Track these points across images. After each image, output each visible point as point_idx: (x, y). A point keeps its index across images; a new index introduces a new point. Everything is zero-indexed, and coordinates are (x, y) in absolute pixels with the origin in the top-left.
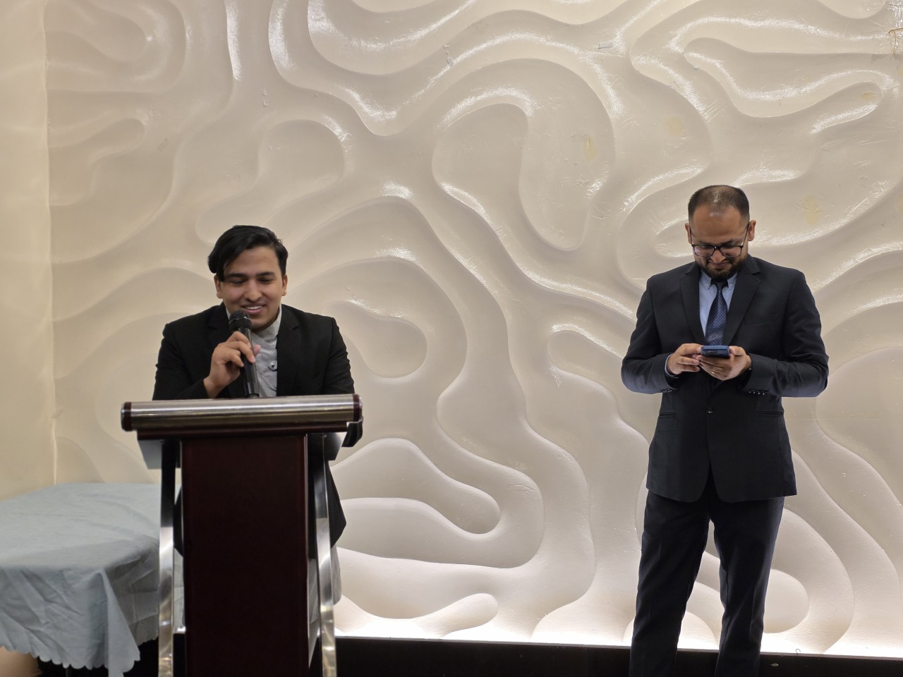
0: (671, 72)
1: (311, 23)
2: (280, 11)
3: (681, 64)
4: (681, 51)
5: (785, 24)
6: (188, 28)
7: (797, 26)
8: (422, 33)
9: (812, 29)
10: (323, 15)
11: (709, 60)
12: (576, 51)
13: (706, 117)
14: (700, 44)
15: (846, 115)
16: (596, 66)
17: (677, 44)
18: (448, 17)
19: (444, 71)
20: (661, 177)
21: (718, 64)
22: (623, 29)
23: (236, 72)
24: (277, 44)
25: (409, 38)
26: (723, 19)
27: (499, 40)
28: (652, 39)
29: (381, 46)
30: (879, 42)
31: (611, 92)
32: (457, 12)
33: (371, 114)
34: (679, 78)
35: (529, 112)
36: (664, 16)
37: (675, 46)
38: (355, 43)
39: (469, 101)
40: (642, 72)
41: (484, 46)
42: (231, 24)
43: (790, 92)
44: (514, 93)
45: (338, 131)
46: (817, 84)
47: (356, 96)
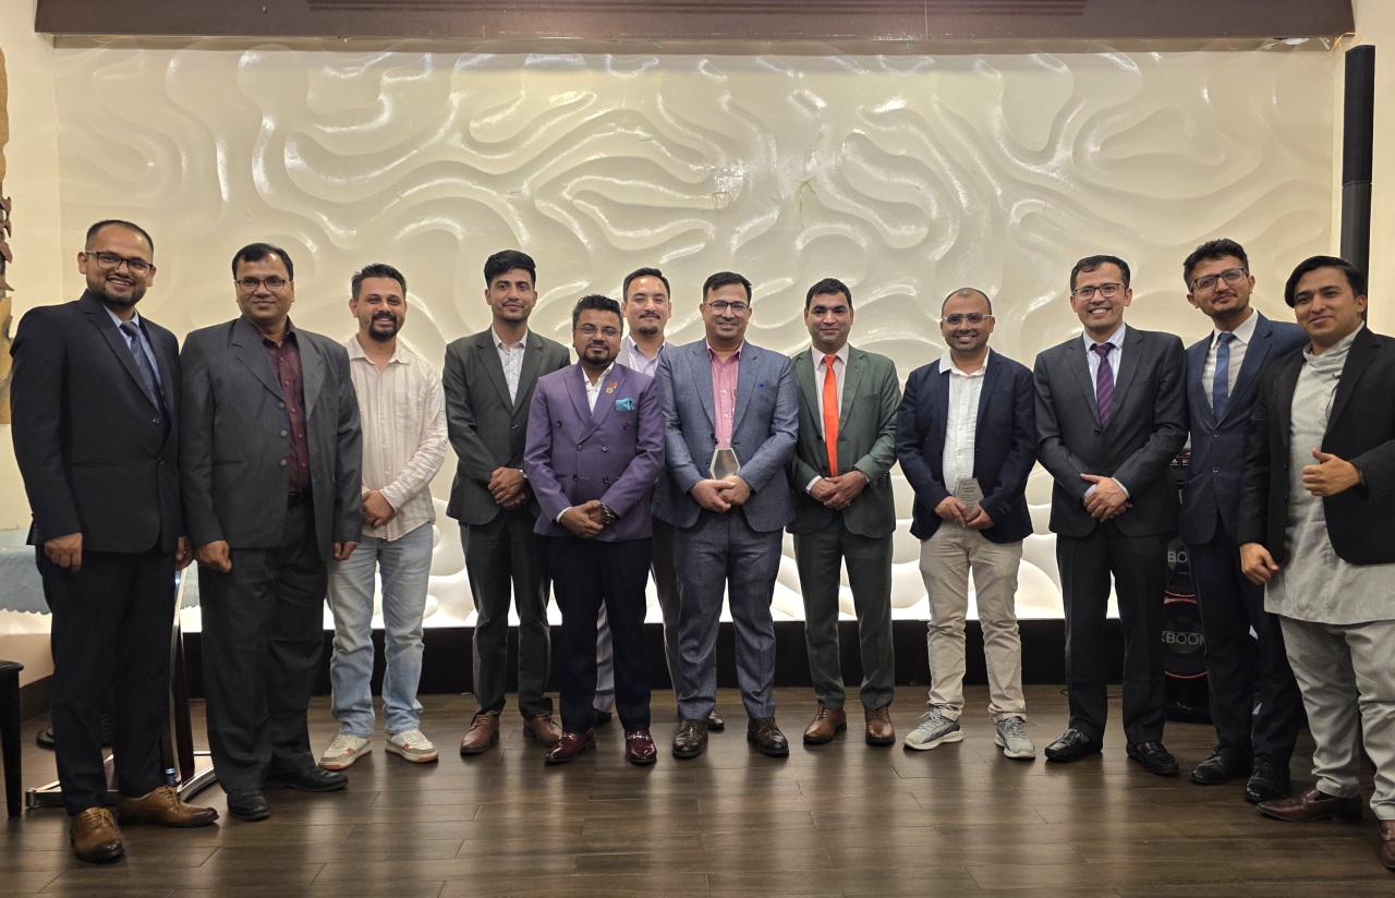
0: (564, 213)
1: (287, 160)
2: (262, 149)
3: (571, 208)
4: (569, 198)
5: (642, 184)
6: (184, 158)
7: (651, 186)
8: (378, 173)
9: (661, 188)
10: (297, 154)
11: (590, 206)
12: (495, 194)
13: (589, 247)
14: (582, 194)
15: (685, 250)
16: (510, 207)
17: (568, 194)
18: (397, 162)
19: (395, 202)
20: (558, 288)
21: (596, 209)
22: (529, 180)
23: (225, 196)
24: (259, 174)
25: (368, 176)
26: (599, 178)
27: (436, 182)
28: (550, 189)
29: (344, 180)
30: (706, 201)
31: (521, 225)
32: (404, 159)
33: (336, 231)
34: (570, 218)
35: (460, 237)
36: (558, 172)
37: (565, 195)
38: (323, 177)
39: (413, 226)
40: (543, 212)
41: (425, 186)
42: (221, 156)
43: (647, 232)
44: (448, 222)
45: (310, 244)
46: (666, 227)
47: (325, 219)
